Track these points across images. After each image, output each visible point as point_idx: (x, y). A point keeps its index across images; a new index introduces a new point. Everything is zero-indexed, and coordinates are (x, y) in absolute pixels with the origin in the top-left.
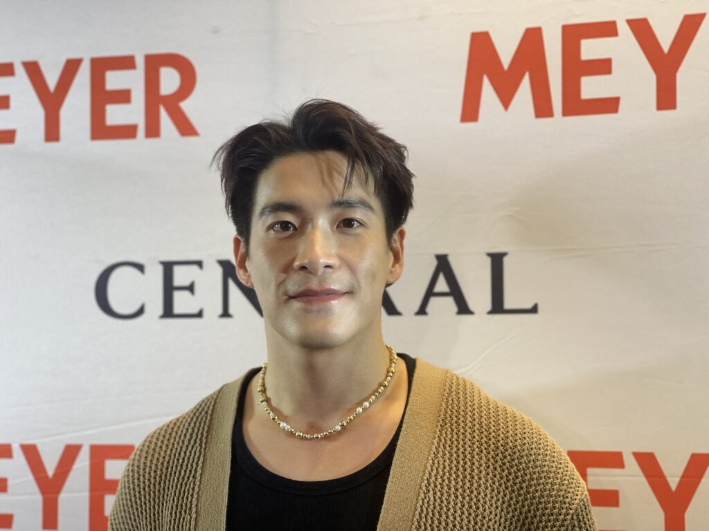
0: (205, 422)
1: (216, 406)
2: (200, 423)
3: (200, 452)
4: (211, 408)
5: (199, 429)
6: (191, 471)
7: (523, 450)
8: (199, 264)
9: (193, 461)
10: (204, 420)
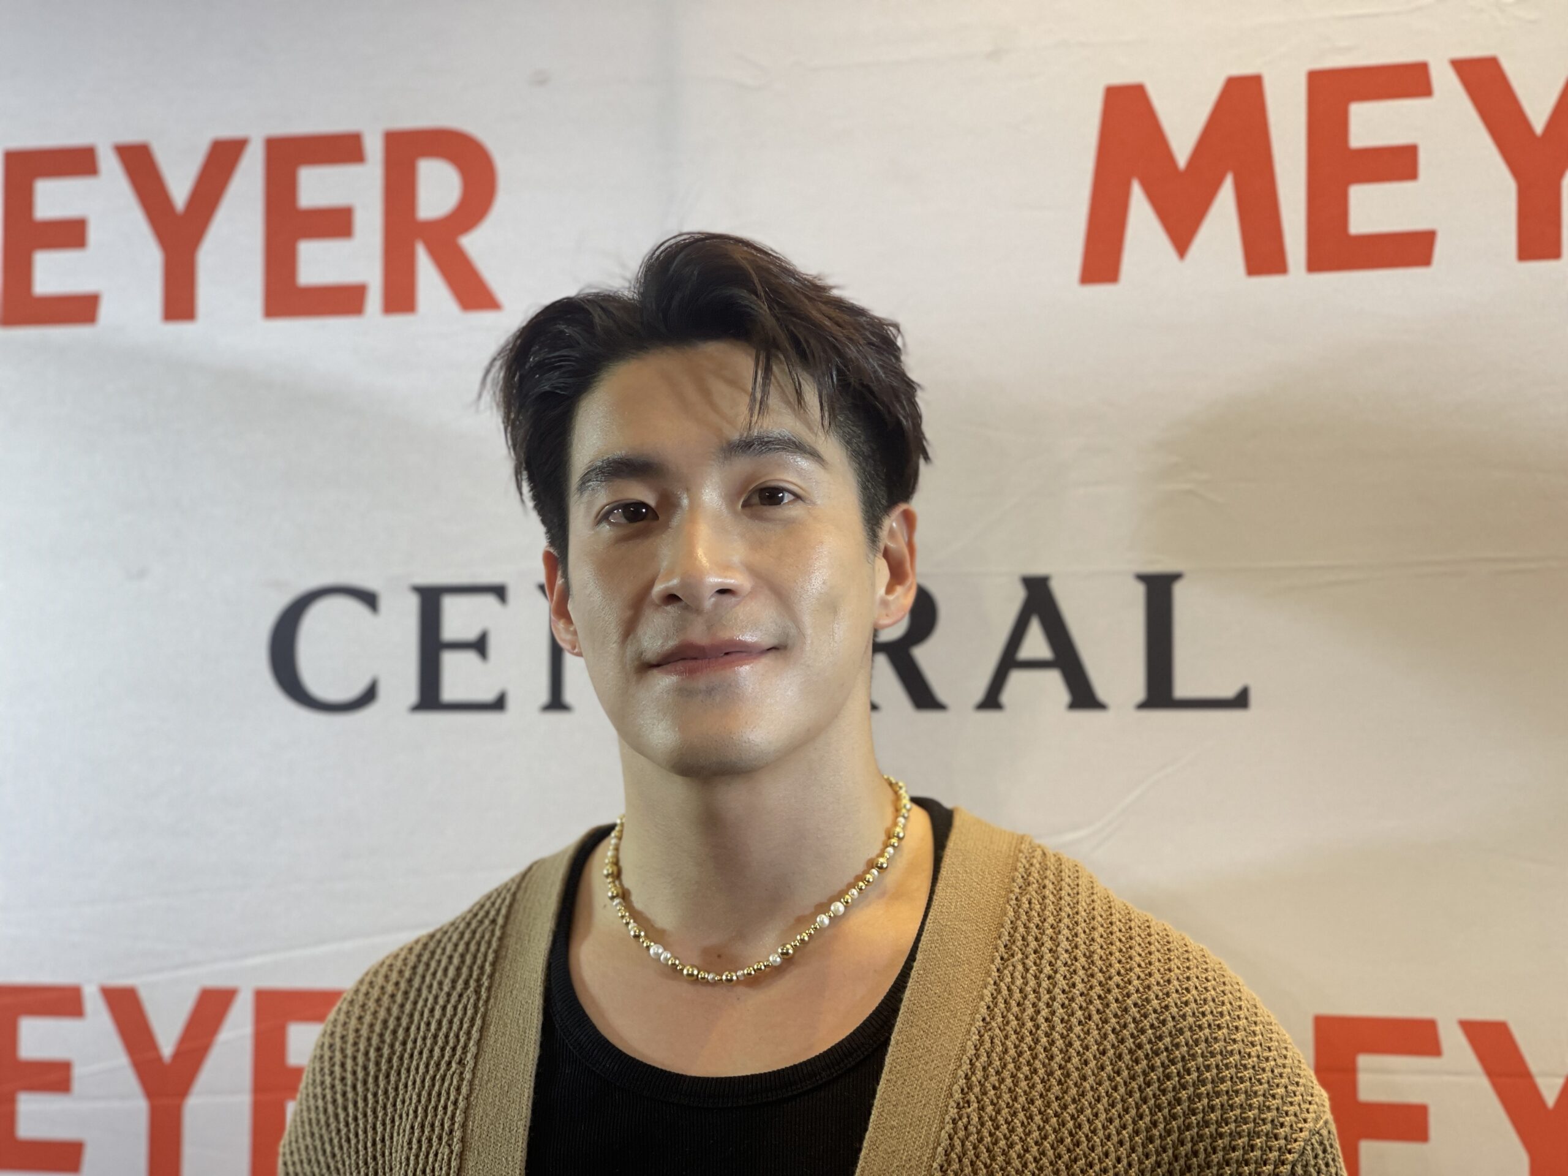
0: (489, 943)
1: (516, 906)
2: (479, 944)
3: (476, 1007)
4: (503, 911)
5: (475, 957)
6: (454, 1049)
7: (1184, 1017)
8: (499, 592)
9: (460, 1028)
10: (487, 937)
